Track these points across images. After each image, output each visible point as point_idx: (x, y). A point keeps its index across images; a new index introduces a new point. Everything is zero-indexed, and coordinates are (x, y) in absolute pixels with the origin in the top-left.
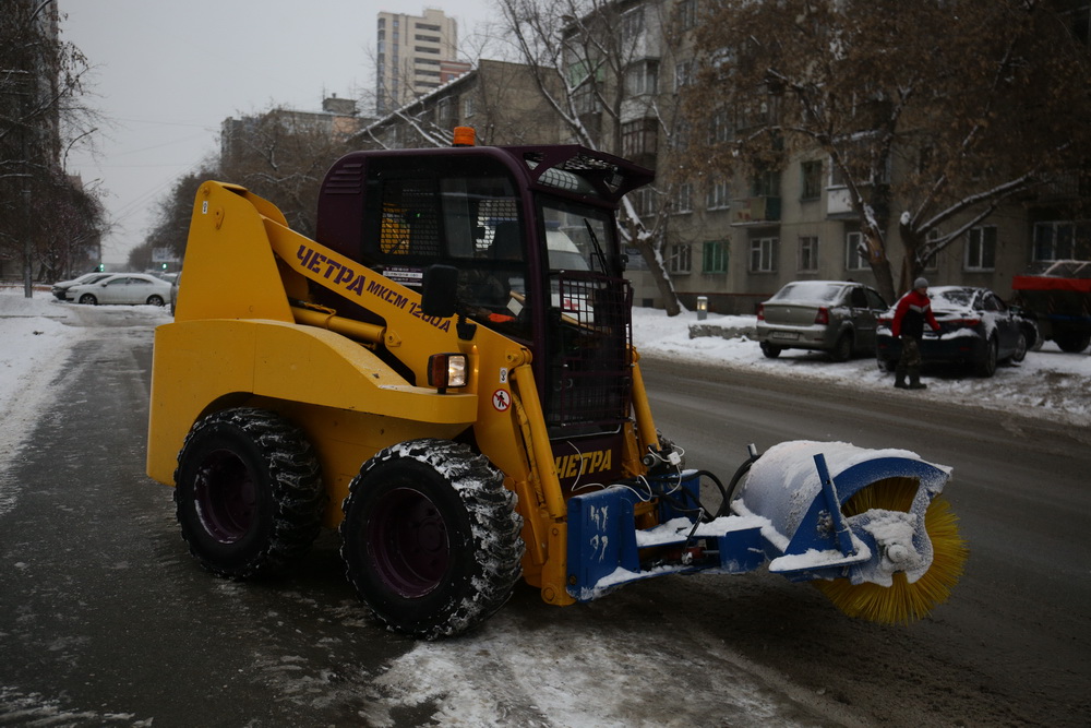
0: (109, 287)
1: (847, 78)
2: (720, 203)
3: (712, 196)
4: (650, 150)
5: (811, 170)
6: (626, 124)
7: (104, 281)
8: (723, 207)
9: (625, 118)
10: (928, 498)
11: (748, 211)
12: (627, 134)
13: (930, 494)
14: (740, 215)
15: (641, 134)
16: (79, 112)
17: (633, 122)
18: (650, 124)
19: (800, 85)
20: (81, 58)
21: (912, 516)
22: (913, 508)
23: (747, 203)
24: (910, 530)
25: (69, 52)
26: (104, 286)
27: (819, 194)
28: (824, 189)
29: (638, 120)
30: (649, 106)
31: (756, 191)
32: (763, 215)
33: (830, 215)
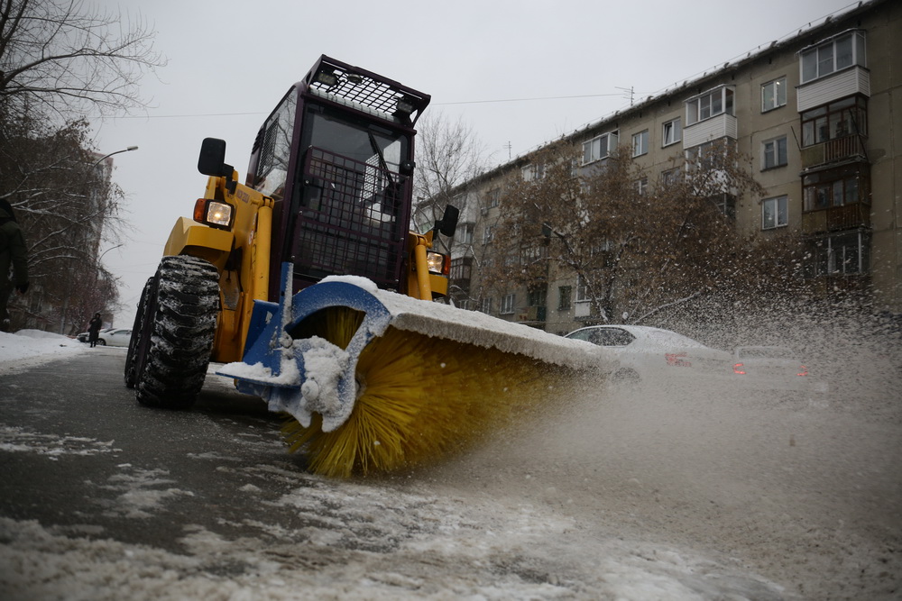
0: (115, 335)
1: (593, 231)
2: (508, 310)
3: (503, 305)
4: (466, 276)
5: (565, 291)
6: (453, 260)
7: (112, 332)
8: (510, 312)
9: (453, 257)
10: (365, 338)
11: (526, 315)
12: (453, 267)
13: (369, 334)
14: (521, 317)
15: (461, 268)
16: (114, 220)
17: (457, 260)
18: (467, 261)
19: (563, 234)
20: (121, 192)
21: (344, 355)
22: (349, 347)
23: (525, 310)
24: (338, 369)
25: (114, 189)
26: (112, 334)
27: (569, 306)
28: (572, 301)
29: (460, 259)
30: (468, 249)
31: (532, 303)
32: (535, 318)
33: (576, 318)
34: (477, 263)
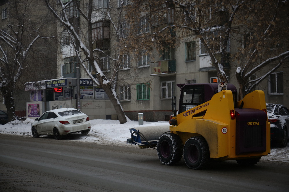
2: (144, 64)
3: (140, 61)
5: (190, 46)
8: (146, 66)
11: (159, 68)
12: (94, 29)
14: (155, 70)
15: (102, 29)
17: (97, 22)
18: (106, 23)
19: (184, 4)
23: (159, 64)
27: (195, 58)
28: (197, 56)
29: (99, 21)
30: (106, 15)
31: (163, 58)
32: (167, 70)
33: (201, 69)
34: (115, 27)
